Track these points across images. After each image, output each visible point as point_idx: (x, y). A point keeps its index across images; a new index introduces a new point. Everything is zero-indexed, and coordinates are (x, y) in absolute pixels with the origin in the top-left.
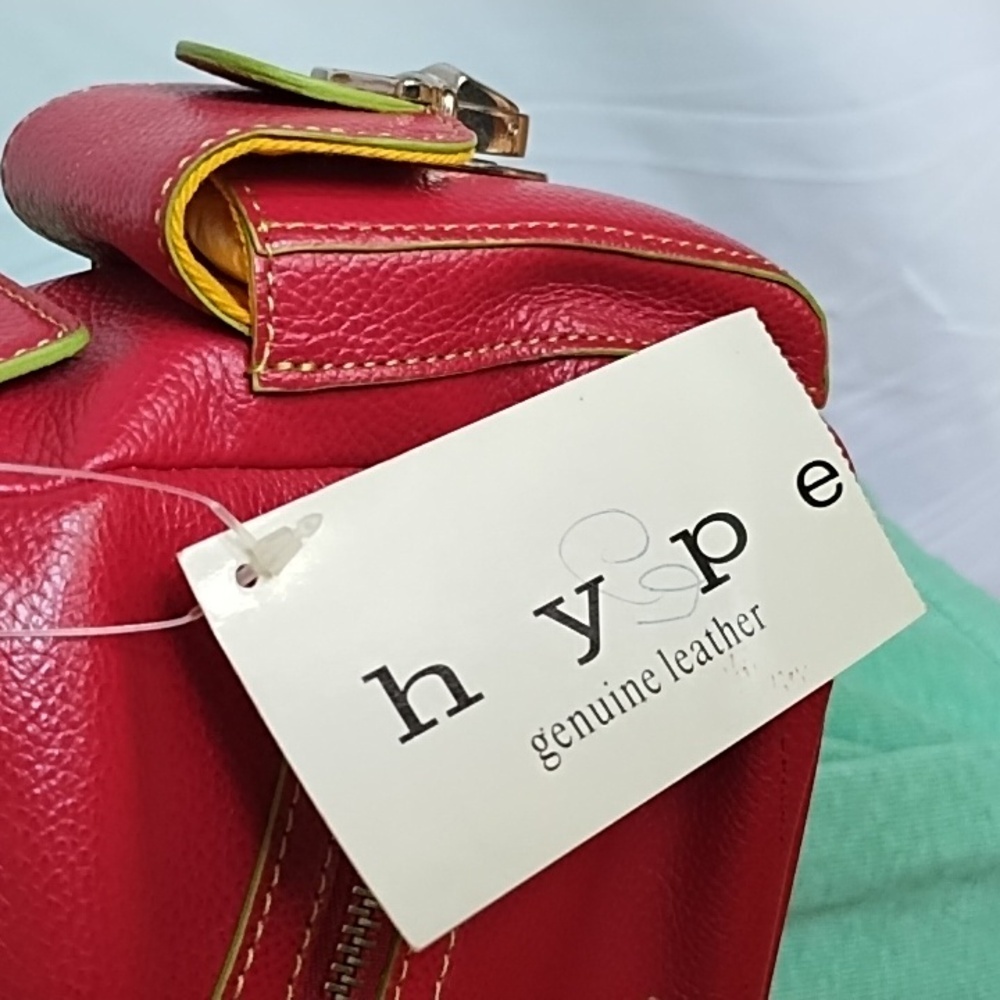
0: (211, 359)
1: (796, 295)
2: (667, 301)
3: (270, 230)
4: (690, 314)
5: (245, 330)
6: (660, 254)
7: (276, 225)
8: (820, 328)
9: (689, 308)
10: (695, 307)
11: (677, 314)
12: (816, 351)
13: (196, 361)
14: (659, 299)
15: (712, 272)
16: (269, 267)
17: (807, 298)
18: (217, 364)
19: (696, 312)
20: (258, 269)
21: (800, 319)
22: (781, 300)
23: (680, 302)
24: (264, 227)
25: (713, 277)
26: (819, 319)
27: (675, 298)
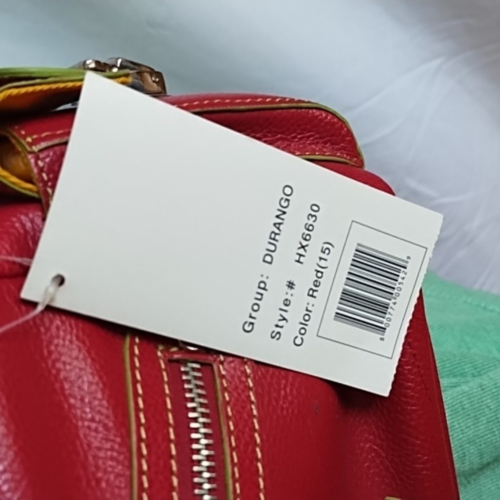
0: (23, 217)
1: (327, 113)
2: (261, 133)
3: (33, 140)
4: (276, 137)
5: (36, 195)
6: (247, 107)
7: (35, 136)
8: (346, 126)
9: (275, 134)
10: (278, 133)
11: (270, 139)
12: (348, 138)
13: (14, 219)
14: (257, 133)
15: (279, 111)
16: (37, 158)
17: (334, 113)
18: (27, 219)
19: (279, 136)
20: (32, 161)
21: (334, 124)
22: (320, 117)
23: (269, 132)
24: (29, 140)
25: (280, 114)
26: (344, 123)
27: (265, 131)
